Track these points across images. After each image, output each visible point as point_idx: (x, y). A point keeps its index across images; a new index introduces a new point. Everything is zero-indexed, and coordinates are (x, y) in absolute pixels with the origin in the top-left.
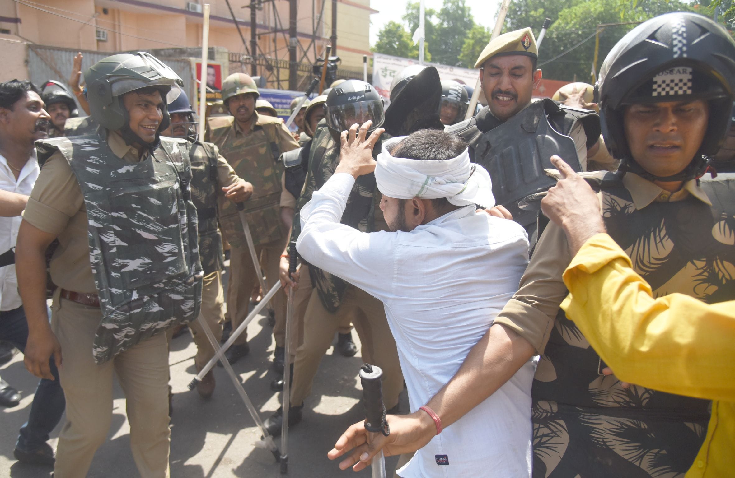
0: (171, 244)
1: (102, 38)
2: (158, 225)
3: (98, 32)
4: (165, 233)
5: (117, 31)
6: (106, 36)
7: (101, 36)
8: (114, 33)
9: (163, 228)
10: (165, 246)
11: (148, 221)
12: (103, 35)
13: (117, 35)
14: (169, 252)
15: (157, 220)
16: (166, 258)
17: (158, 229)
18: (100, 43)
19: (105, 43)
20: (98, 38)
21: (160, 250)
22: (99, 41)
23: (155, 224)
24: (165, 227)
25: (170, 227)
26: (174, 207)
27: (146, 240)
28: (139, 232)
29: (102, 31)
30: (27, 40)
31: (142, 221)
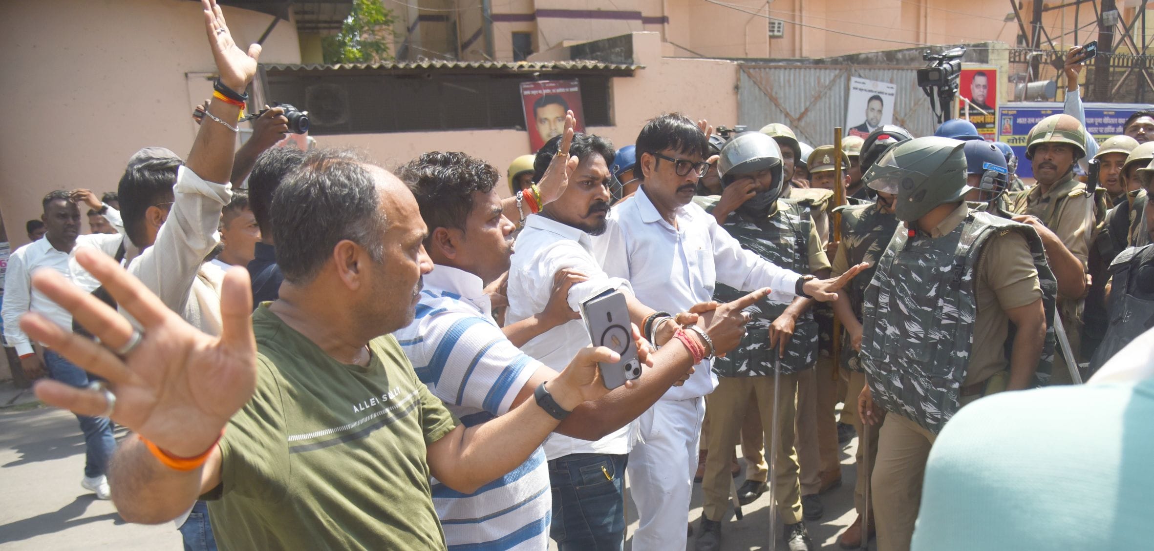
0: (919, 327)
1: (776, 33)
2: (912, 302)
3: (772, 24)
4: (916, 312)
5: (797, 21)
6: (781, 29)
7: (776, 29)
8: (794, 24)
9: (916, 306)
10: (913, 325)
11: (907, 294)
12: (779, 27)
13: (797, 27)
14: (915, 333)
15: (913, 296)
16: (910, 337)
17: (911, 305)
18: (773, 40)
19: (779, 40)
20: (771, 34)
21: (907, 327)
22: (771, 37)
23: (910, 299)
24: (918, 307)
25: (923, 308)
26: (934, 289)
27: (901, 311)
28: (898, 301)
29: (777, 22)
30: (737, 59)
31: (903, 293)
